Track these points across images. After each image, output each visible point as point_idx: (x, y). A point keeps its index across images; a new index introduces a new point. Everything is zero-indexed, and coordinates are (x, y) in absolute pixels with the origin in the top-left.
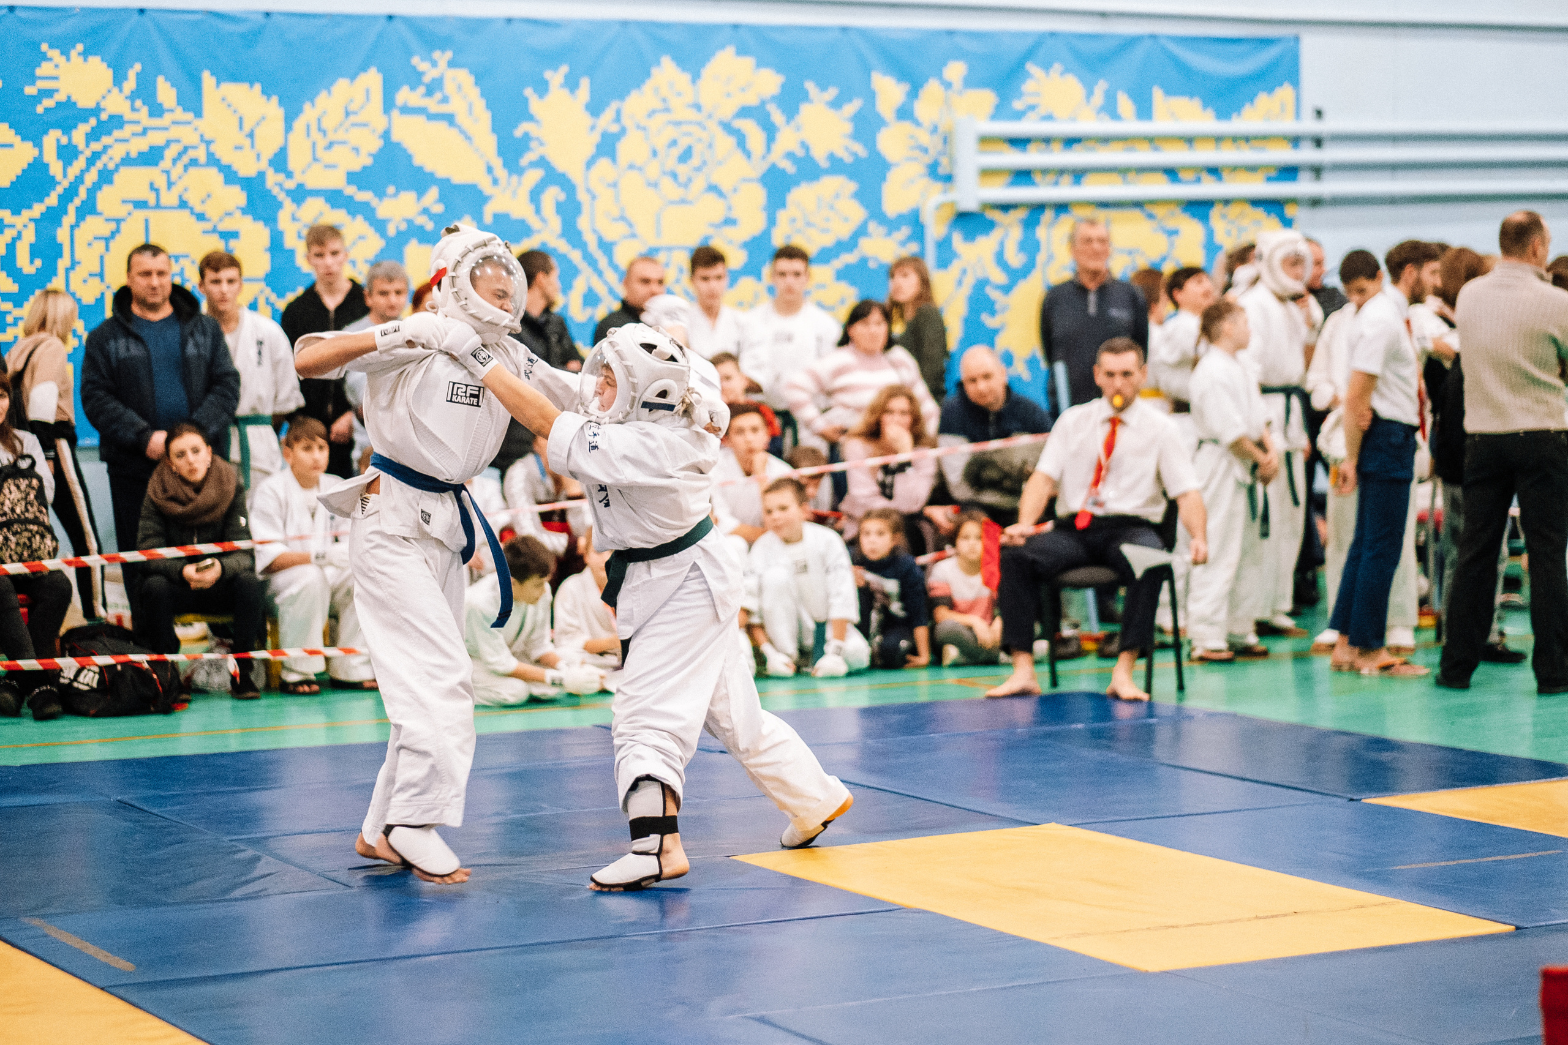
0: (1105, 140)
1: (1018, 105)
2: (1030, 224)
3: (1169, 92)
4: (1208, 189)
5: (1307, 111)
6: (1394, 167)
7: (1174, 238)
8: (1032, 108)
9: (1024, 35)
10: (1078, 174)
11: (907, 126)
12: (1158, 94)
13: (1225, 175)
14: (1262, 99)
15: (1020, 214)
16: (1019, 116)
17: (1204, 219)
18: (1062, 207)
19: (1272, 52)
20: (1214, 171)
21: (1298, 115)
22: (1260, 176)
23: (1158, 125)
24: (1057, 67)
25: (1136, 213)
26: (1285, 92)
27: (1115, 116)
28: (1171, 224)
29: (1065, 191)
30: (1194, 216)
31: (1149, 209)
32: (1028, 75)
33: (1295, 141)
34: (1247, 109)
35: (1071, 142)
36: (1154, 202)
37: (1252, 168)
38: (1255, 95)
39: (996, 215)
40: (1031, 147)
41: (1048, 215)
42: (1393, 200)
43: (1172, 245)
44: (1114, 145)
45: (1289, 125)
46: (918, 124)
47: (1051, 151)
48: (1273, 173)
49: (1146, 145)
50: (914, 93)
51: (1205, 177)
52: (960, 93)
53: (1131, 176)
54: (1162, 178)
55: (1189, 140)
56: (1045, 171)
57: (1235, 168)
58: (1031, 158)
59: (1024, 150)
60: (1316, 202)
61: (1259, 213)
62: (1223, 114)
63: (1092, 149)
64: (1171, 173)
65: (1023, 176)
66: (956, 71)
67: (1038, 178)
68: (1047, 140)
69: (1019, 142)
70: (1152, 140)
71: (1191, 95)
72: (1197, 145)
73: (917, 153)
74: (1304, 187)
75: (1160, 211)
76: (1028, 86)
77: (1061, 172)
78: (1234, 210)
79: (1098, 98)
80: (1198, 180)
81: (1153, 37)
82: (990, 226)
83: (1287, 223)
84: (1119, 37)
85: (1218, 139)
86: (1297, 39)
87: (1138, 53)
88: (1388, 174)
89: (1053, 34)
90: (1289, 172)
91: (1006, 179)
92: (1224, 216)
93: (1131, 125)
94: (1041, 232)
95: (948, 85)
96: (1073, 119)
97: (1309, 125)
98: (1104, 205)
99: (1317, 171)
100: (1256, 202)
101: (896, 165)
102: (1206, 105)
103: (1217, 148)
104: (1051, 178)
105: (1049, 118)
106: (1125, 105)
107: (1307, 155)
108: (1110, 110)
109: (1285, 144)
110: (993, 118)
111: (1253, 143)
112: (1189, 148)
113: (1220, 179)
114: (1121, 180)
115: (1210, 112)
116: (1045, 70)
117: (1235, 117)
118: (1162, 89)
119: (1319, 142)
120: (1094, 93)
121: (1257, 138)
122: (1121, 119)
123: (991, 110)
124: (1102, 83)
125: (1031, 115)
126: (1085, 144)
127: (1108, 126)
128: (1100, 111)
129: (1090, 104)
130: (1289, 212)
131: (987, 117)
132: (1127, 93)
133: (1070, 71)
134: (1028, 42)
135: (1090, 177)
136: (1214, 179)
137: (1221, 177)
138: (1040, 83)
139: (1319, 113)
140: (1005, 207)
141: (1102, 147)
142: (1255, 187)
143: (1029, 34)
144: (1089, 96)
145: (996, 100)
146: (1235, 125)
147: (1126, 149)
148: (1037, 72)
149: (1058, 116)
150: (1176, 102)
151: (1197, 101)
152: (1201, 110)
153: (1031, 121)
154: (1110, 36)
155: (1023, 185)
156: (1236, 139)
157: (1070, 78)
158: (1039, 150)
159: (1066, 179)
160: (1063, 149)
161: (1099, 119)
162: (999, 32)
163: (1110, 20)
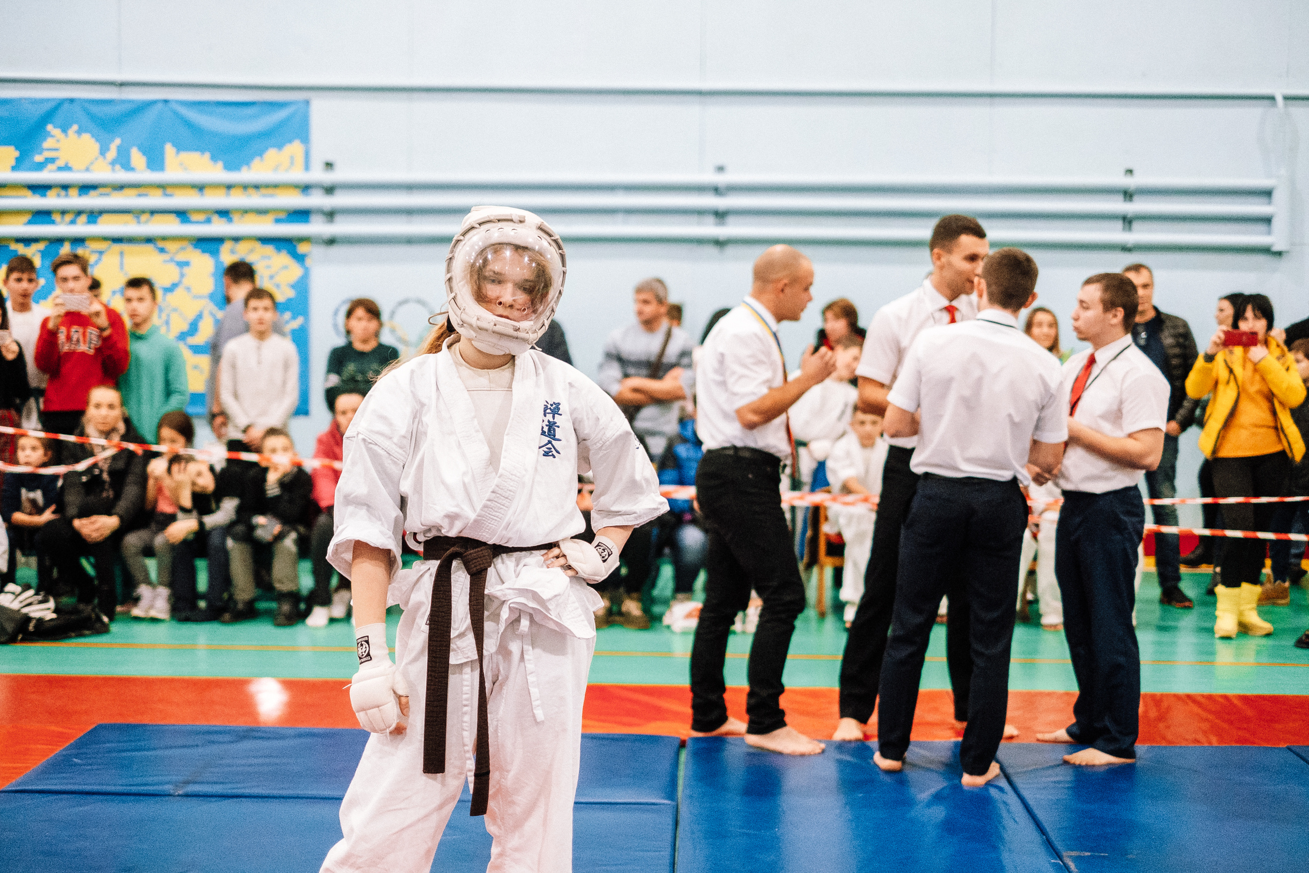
0: (120, 187)
1: (38, 158)
3: (180, 147)
4: (218, 228)
5: (317, 163)
6: (409, 212)
7: (186, 270)
8: (52, 160)
9: (42, 101)
10: (94, 215)
12: (169, 149)
13: (236, 217)
14: (272, 153)
15: (41, 246)
16: (40, 167)
17: (215, 253)
18: (79, 241)
19: (282, 114)
20: (224, 213)
21: (307, 167)
22: (270, 218)
23: (170, 174)
24: (75, 127)
25: (149, 247)
26: (295, 148)
27: (127, 166)
28: (181, 257)
29: (81, 228)
30: (204, 251)
31: (161, 244)
32: (47, 135)
33: (306, 188)
34: (256, 162)
35: (86, 188)
36: (164, 238)
37: (262, 212)
38: (264, 150)
40: (51, 192)
42: (410, 241)
43: (182, 275)
44: (126, 191)
45: (299, 175)
47: (67, 196)
48: (283, 216)
49: (159, 192)
51: (215, 218)
53: (144, 217)
54: (172, 217)
55: (200, 188)
56: (63, 212)
57: (245, 211)
58: (51, 201)
59: (44, 195)
60: (331, 241)
61: (269, 249)
62: (230, 166)
63: (107, 195)
64: (182, 214)
65: (42, 215)
67: (57, 217)
68: (65, 187)
69: (38, 188)
70: (162, 187)
71: (201, 149)
72: (207, 191)
74: (317, 227)
75: (171, 246)
76: (48, 143)
77: (79, 213)
78: (243, 246)
79: (112, 154)
80: (208, 221)
81: (166, 101)
83: (300, 258)
84: (130, 101)
85: (229, 187)
86: (307, 103)
87: (150, 116)
88: (404, 218)
89: (72, 101)
90: (302, 215)
91: (26, 218)
92: (233, 252)
93: (143, 174)
96: (87, 170)
97: (318, 175)
98: (117, 240)
99: (331, 215)
100: (265, 240)
102: (214, 158)
103: (228, 195)
104: (68, 218)
105: (67, 168)
106: (137, 158)
107: (317, 200)
108: (123, 161)
109: (296, 192)
110: (14, 169)
111: (263, 191)
112: (200, 194)
113: (230, 220)
114: (135, 220)
115: (220, 164)
116: (65, 131)
117: (244, 169)
118: (174, 145)
119: (330, 190)
120: (108, 149)
121: (267, 186)
122: (133, 169)
123: (13, 163)
124: (118, 141)
125: (51, 167)
126: (101, 190)
127: (122, 176)
128: (113, 163)
129: (105, 158)
130: (302, 248)
131: (9, 168)
132: (140, 149)
133: (86, 131)
134: (47, 107)
135: (105, 217)
136: (224, 220)
137: (231, 218)
138: (58, 141)
139: (329, 165)
140: (27, 241)
141: (116, 193)
142: (268, 227)
143: (48, 100)
144: (103, 151)
145: (17, 154)
146: (245, 175)
147: (140, 195)
148: (57, 132)
149: (75, 167)
150: (186, 156)
151: (207, 155)
152: (212, 163)
153: (51, 171)
154: (123, 102)
155: (43, 223)
156: (245, 187)
157: (86, 137)
158: (58, 195)
159: (83, 218)
160: (80, 195)
161: (113, 170)
162: (20, 99)
163: (124, 89)
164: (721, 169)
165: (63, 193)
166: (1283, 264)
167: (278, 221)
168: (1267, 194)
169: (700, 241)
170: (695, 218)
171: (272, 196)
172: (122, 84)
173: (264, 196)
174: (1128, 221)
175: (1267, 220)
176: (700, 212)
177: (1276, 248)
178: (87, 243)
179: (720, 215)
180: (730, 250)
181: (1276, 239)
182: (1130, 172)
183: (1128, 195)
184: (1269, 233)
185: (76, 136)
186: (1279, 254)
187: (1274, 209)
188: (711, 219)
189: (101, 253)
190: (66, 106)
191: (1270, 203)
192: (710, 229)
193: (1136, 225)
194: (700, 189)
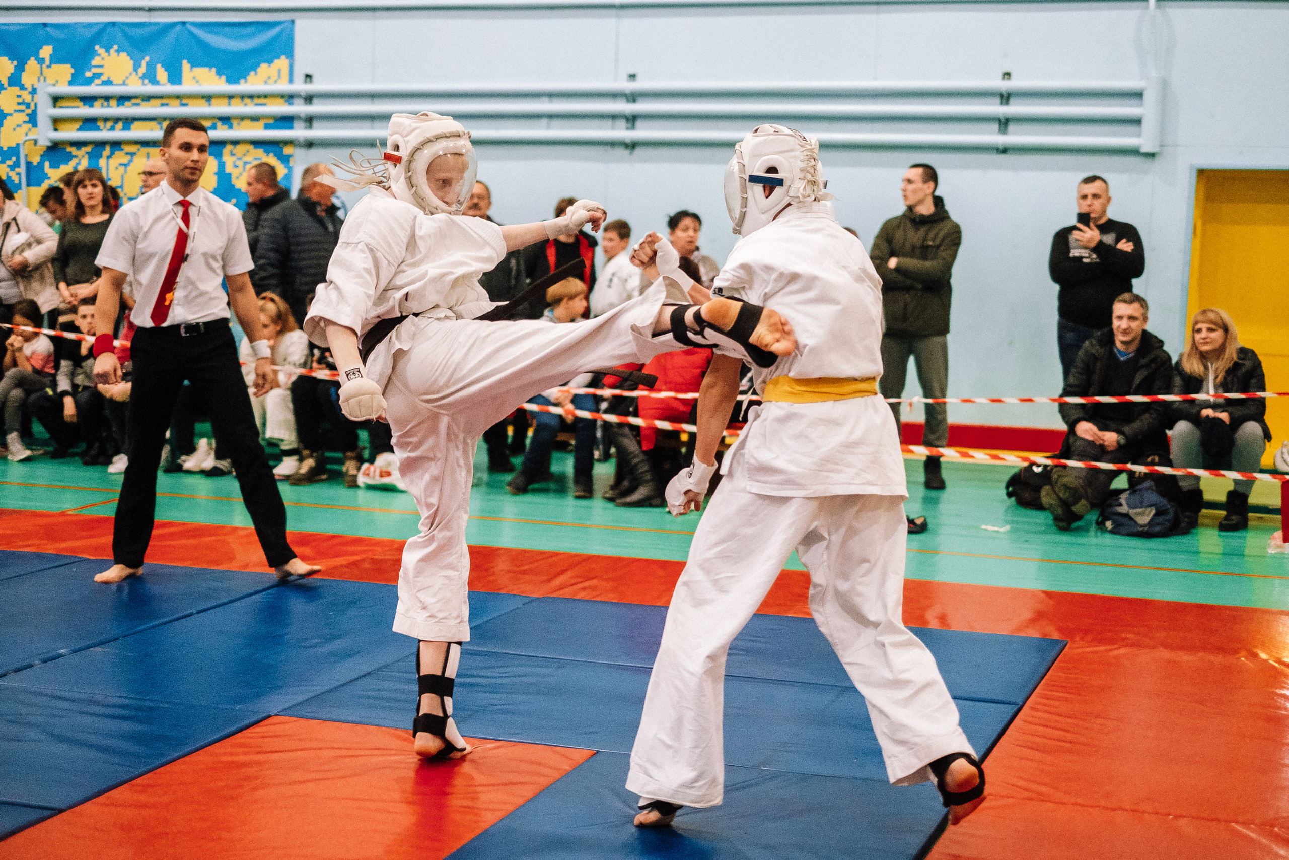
0: (148, 98)
1: (88, 74)
2: (94, 156)
3: (194, 64)
4: (222, 132)
5: (299, 76)
8: (97, 76)
9: (90, 25)
10: (128, 122)
11: (16, 90)
12: (186, 65)
13: (235, 123)
14: (263, 68)
15: (88, 149)
16: (89, 81)
17: (218, 156)
18: (116, 144)
19: (272, 33)
20: (226, 120)
21: (291, 81)
22: (261, 123)
23: (187, 86)
24: (116, 47)
26: (282, 63)
29: (118, 134)
32: (95, 54)
33: (289, 97)
34: (252, 75)
35: (123, 99)
37: (255, 118)
38: (258, 65)
39: (73, 150)
40: (97, 103)
41: (107, 150)
42: (372, 143)
44: (153, 101)
45: (283, 86)
46: (23, 88)
47: (108, 106)
48: (271, 122)
49: (177, 102)
50: (20, 68)
51: (219, 124)
52: (49, 67)
55: (208, 98)
56: (106, 120)
57: (242, 118)
58: (97, 110)
59: (91, 106)
60: (310, 144)
61: (260, 151)
62: (232, 79)
63: (138, 105)
65: (90, 122)
66: (46, 51)
67: (101, 124)
68: (107, 98)
69: (88, 100)
70: (178, 97)
71: (209, 65)
72: (213, 101)
73: (23, 107)
74: (299, 132)
76: (96, 61)
77: (117, 120)
78: (240, 149)
79: (142, 70)
80: (215, 127)
81: (184, 23)
82: (70, 157)
83: (285, 158)
84: (156, 24)
85: (231, 97)
86: (293, 22)
87: (172, 35)
88: (367, 124)
89: (114, 24)
90: (286, 121)
91: (78, 125)
92: (232, 154)
93: (165, 87)
94: (102, 162)
95: (41, 61)
96: (124, 84)
97: (299, 86)
98: (145, 143)
99: (309, 120)
100: (257, 143)
101: (11, 115)
102: (219, 73)
103: (229, 104)
104: (109, 124)
105: (108, 82)
106: (162, 74)
107: (299, 108)
108: (150, 76)
109: (282, 101)
110: (71, 83)
111: (256, 101)
112: (207, 103)
113: (231, 127)
114: (158, 126)
115: (223, 78)
116: (108, 51)
117: (242, 81)
118: (189, 62)
119: (309, 99)
120: (140, 66)
121: (259, 97)
122: (157, 83)
123: (70, 79)
124: (147, 59)
125: (97, 81)
126: (134, 101)
127: (150, 89)
128: (143, 77)
129: (137, 74)
130: (287, 150)
131: (67, 83)
132: (163, 66)
133: (123, 51)
134: (94, 30)
135: (136, 124)
136: (226, 127)
137: (232, 124)
138: (103, 59)
139: (308, 77)
140: (79, 144)
141: (144, 103)
142: (259, 132)
143: (97, 24)
144: (136, 68)
145: (72, 71)
146: (242, 87)
147: (163, 105)
148: (101, 51)
149: (115, 82)
150: (199, 71)
151: (214, 69)
152: (217, 77)
153: (98, 85)
154: (150, 24)
155: (90, 130)
156: (244, 97)
157: (123, 55)
158: (102, 106)
159: (120, 125)
160: (118, 106)
161: (143, 84)
162: (76, 23)
163: (153, 13)
164: (632, 76)
165: (105, 104)
166: (1156, 165)
167: (267, 127)
168: (1138, 95)
169: (612, 144)
170: (609, 123)
171: (264, 105)
172: (150, 9)
173: (257, 105)
174: (1004, 123)
175: (1137, 122)
176: (614, 117)
177: (1144, 149)
178: (123, 147)
179: (632, 120)
180: (638, 151)
181: (1144, 140)
182: (1007, 75)
183: (1005, 98)
184: (1139, 135)
185: (116, 54)
186: (1152, 155)
187: (1146, 110)
188: (622, 123)
189: (132, 154)
190: (110, 29)
191: (1141, 105)
192: (622, 133)
193: (1011, 127)
194: (614, 95)
